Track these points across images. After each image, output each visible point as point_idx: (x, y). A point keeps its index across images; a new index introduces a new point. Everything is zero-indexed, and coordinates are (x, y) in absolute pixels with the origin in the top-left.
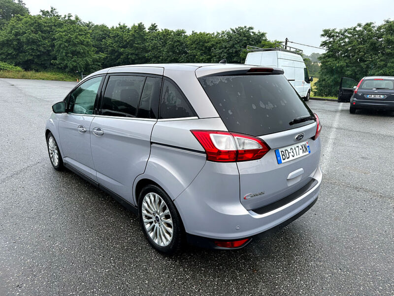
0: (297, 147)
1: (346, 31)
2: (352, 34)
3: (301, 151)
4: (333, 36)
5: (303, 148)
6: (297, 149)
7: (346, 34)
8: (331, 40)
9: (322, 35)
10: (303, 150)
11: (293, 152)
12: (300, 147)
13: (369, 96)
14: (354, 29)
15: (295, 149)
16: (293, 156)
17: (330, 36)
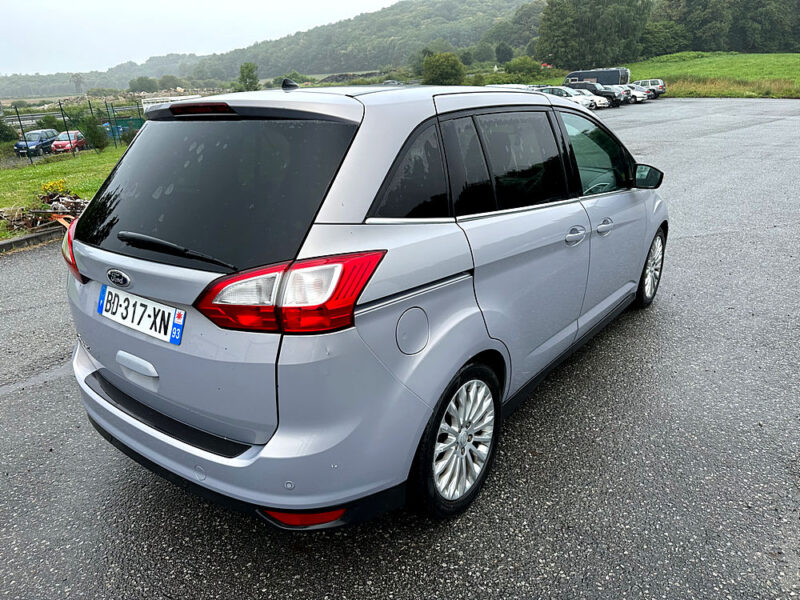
0: (142, 305)
3: (147, 322)
5: (156, 316)
6: (140, 310)
10: (154, 323)
11: (126, 308)
12: (150, 311)
15: (135, 305)
16: (124, 318)
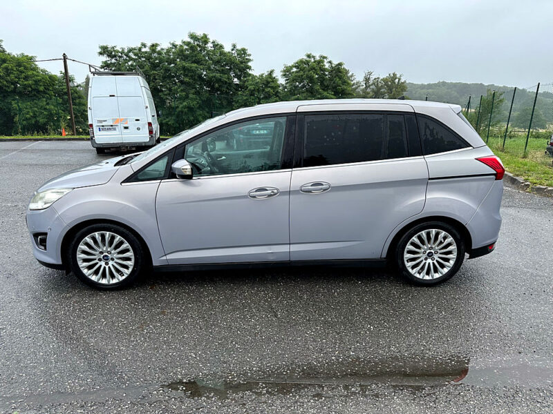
1: (130, 50)
2: (138, 56)
4: (115, 56)
7: (131, 54)
8: (113, 61)
9: (100, 53)
13: (254, 132)
14: (140, 49)
17: (110, 55)
